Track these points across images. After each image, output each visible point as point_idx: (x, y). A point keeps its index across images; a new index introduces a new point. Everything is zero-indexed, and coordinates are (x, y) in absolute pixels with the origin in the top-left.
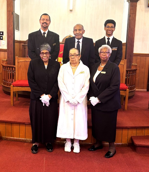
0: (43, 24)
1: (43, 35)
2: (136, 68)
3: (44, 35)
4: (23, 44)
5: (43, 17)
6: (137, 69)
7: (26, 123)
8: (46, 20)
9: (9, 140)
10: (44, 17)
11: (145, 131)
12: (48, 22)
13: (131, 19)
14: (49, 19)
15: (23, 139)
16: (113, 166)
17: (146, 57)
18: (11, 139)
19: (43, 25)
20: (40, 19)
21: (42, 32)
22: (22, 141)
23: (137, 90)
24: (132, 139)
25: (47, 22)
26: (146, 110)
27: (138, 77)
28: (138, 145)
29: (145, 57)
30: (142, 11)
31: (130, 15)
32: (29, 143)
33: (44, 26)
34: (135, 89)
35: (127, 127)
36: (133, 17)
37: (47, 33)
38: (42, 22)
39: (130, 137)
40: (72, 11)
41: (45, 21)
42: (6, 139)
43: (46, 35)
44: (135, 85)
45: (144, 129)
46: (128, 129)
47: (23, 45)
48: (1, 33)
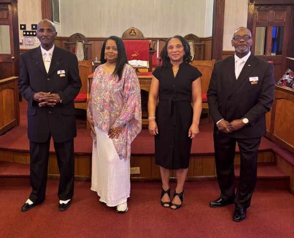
48: (34, 27)
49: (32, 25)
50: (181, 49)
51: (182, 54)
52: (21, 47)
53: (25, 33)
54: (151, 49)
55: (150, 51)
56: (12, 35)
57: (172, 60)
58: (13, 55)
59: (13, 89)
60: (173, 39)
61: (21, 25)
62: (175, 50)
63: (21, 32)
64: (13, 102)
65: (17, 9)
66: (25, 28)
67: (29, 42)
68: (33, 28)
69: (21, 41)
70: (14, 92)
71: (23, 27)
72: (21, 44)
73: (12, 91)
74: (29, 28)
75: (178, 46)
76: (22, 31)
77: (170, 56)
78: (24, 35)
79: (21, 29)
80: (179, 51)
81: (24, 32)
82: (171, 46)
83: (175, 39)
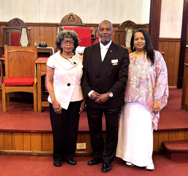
4: (4, 27)
7: (32, 132)
9: (9, 154)
11: (179, 135)
15: (28, 152)
17: (177, 42)
18: (12, 152)
22: (27, 154)
26: (178, 111)
29: (175, 42)
32: (36, 156)
39: (160, 142)
42: (6, 154)
45: (177, 132)
46: (159, 132)
47: (4, 29)
54: (92, 36)
55: (92, 38)
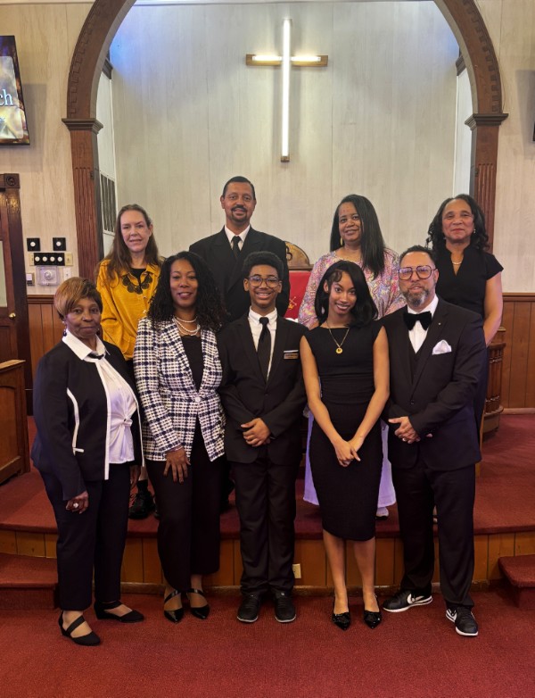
0: (233, 210)
1: (232, 245)
2: (503, 340)
3: (236, 245)
5: (233, 188)
6: (504, 345)
8: (244, 196)
10: (236, 188)
12: (249, 205)
13: (481, 182)
14: (251, 195)
16: (447, 654)
19: (235, 213)
20: (223, 196)
21: (230, 235)
23: (506, 410)
24: (500, 566)
25: (246, 203)
27: (509, 370)
28: (523, 583)
29: (529, 304)
30: (515, 153)
31: (477, 170)
33: (238, 217)
34: (501, 408)
35: (483, 529)
36: (486, 175)
37: (243, 239)
38: (229, 203)
39: (493, 560)
40: (288, 161)
41: (239, 201)
43: (240, 245)
44: (500, 394)
46: (489, 534)
48: (59, 244)
49: (55, 240)
50: (470, 220)
51: (470, 230)
52: (30, 291)
53: (38, 259)
56: (10, 262)
57: (450, 239)
58: (13, 308)
59: (12, 388)
60: (454, 200)
61: (29, 241)
62: (458, 220)
63: (29, 256)
64: (13, 418)
65: (19, 202)
66: (38, 247)
67: (49, 278)
68: (55, 248)
69: (29, 278)
70: (16, 394)
71: (33, 244)
72: (31, 283)
73: (11, 393)
74: (47, 247)
75: (464, 214)
76: (32, 253)
77: (446, 232)
78: (36, 263)
79: (30, 249)
80: (464, 223)
81: (35, 255)
82: (450, 213)
83: (460, 200)
